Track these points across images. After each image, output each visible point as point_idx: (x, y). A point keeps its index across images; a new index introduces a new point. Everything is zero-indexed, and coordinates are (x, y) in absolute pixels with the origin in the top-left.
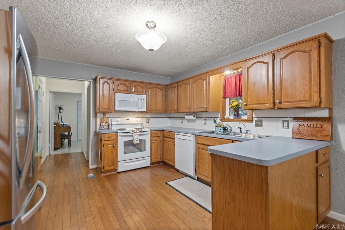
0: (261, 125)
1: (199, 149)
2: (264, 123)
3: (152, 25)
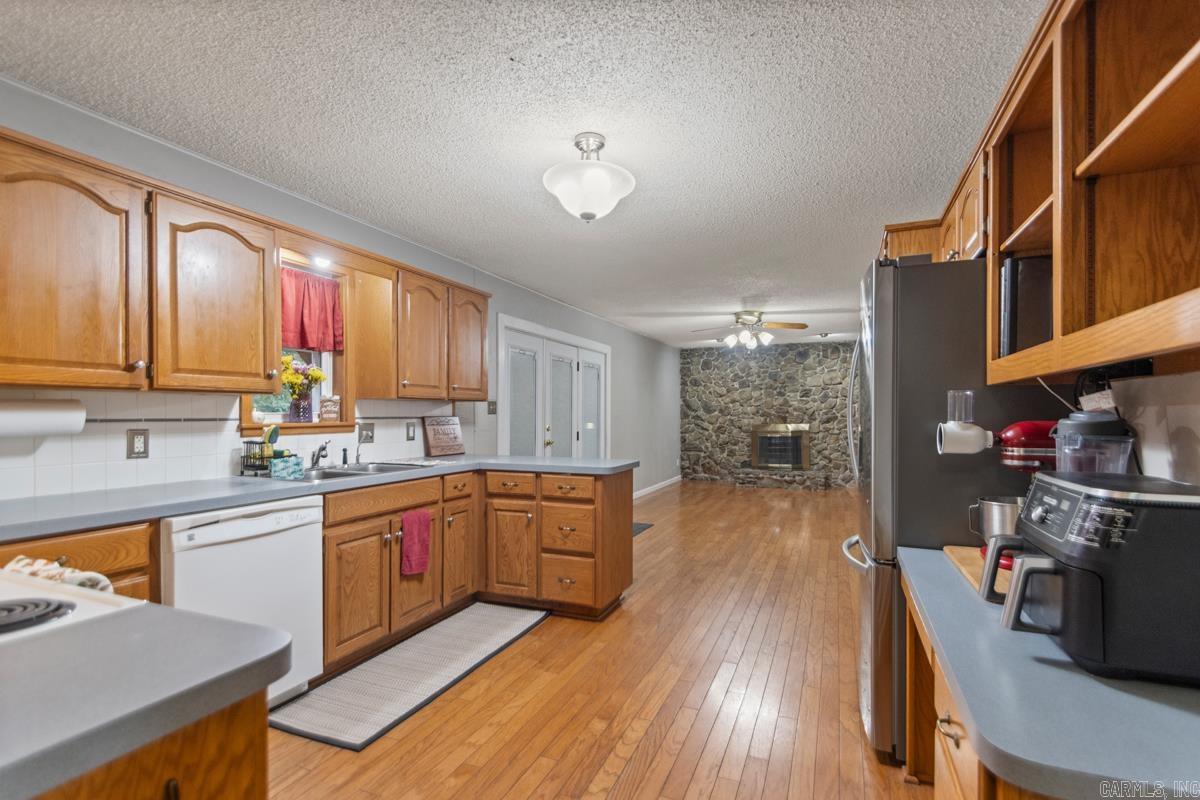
0: (370, 439)
1: (338, 545)
2: (378, 433)
3: (593, 143)
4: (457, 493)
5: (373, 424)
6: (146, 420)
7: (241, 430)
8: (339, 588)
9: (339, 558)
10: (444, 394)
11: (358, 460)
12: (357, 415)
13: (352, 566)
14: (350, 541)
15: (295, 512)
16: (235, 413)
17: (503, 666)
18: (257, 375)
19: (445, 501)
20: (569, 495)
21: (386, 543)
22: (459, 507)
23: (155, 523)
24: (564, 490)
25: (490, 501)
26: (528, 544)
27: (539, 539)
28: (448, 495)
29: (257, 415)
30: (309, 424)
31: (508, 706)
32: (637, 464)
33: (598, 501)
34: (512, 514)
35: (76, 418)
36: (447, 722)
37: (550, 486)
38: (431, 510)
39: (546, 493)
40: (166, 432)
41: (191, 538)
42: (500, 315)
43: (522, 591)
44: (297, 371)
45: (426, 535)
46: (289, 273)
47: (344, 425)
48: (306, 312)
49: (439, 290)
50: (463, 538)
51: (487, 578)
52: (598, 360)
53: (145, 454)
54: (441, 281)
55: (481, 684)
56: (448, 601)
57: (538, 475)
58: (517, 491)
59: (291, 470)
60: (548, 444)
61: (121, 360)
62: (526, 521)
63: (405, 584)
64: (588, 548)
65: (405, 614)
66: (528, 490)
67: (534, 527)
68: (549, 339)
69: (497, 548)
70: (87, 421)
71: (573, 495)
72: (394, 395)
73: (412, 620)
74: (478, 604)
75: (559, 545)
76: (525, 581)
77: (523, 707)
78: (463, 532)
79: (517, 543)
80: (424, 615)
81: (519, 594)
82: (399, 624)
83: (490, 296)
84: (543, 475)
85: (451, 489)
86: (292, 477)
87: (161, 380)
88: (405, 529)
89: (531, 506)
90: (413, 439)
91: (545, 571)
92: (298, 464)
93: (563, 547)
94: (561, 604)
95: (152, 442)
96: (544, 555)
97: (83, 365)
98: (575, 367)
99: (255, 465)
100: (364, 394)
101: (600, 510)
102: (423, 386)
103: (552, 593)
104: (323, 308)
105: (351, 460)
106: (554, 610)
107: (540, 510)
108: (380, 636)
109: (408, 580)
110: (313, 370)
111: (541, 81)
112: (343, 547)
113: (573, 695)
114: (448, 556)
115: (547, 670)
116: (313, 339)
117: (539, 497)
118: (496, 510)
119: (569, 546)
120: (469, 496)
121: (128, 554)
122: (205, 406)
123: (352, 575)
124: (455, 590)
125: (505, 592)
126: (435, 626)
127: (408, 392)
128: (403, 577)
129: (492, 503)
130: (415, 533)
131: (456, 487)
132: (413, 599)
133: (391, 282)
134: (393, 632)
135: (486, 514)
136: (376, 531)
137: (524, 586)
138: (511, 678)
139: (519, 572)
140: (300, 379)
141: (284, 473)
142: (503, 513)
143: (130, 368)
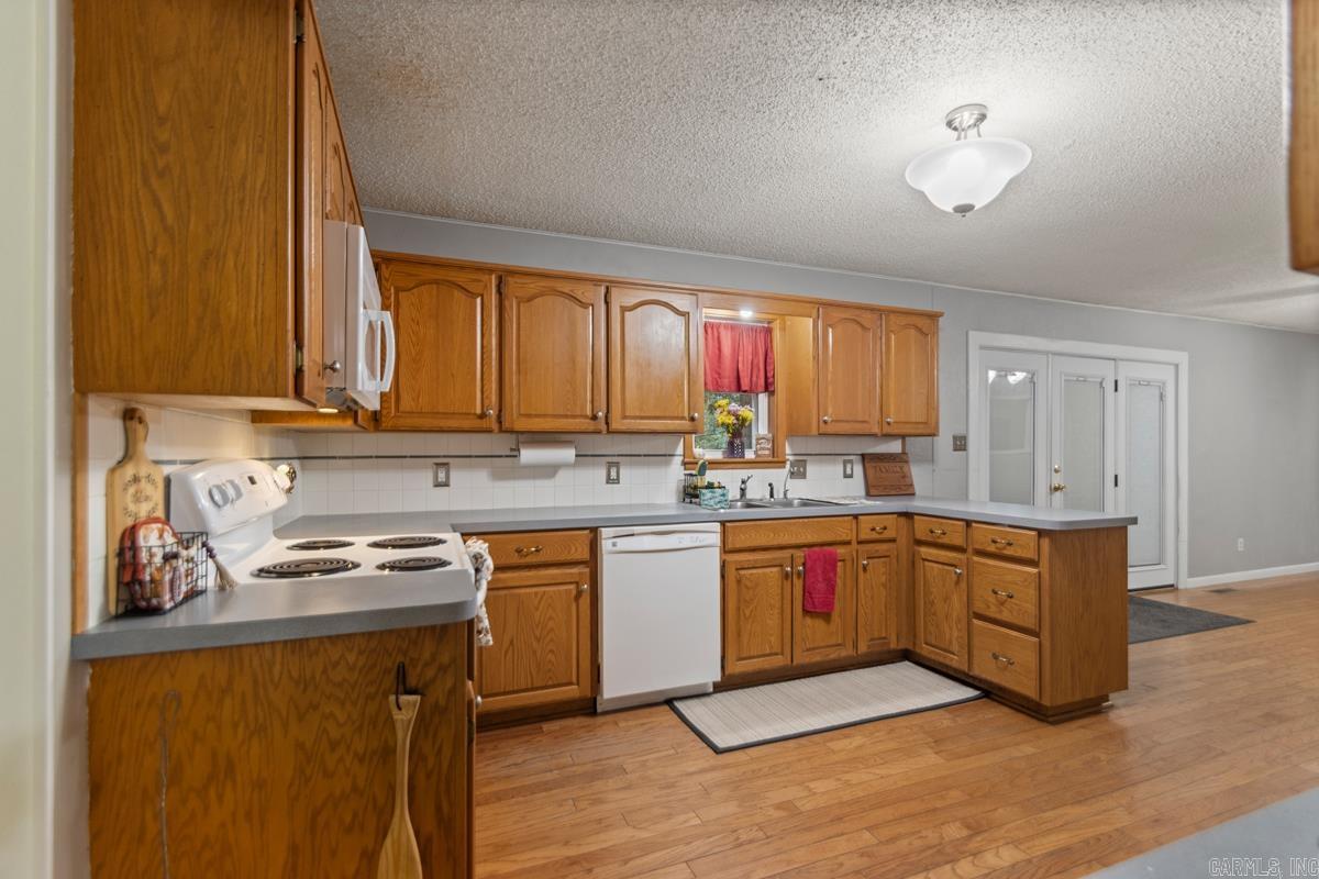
0: (803, 475)
1: (737, 569)
2: (811, 469)
3: (967, 118)
4: (874, 536)
5: (805, 461)
6: (619, 455)
7: (684, 464)
8: (738, 609)
9: (739, 582)
10: (876, 430)
11: (785, 495)
12: (788, 451)
13: (751, 592)
14: (749, 568)
15: (695, 535)
16: (680, 450)
17: (892, 730)
18: (683, 418)
19: (859, 543)
20: (1005, 552)
21: (786, 576)
22: (877, 551)
23: (594, 530)
24: (998, 545)
25: (917, 548)
26: (957, 604)
27: (969, 603)
28: (863, 536)
29: (698, 451)
30: (741, 460)
31: (869, 770)
32: (1134, 521)
33: (1044, 563)
34: (940, 566)
35: (569, 454)
36: (800, 760)
37: (981, 538)
38: (841, 550)
39: (977, 547)
40: (631, 464)
41: (614, 545)
42: (971, 333)
43: (952, 660)
44: (729, 412)
45: (832, 575)
46: (726, 326)
47: (775, 461)
48: (740, 358)
49: (866, 318)
50: (884, 585)
51: (915, 636)
52: (1167, 375)
53: (617, 481)
54: (872, 309)
55: (857, 739)
56: (863, 648)
57: (968, 523)
58: (945, 540)
59: (717, 500)
60: (1057, 489)
61: (589, 413)
62: (954, 577)
63: (809, 621)
64: (1031, 623)
65: (808, 650)
66: (958, 541)
67: (963, 585)
68: (1055, 354)
69: (925, 603)
70: (577, 456)
71: (1009, 552)
72: (815, 432)
73: (816, 658)
74: (907, 663)
75: (992, 612)
76: (955, 648)
77: (882, 777)
78: (883, 579)
79: (945, 602)
80: (832, 656)
81: (947, 662)
82: (802, 658)
83: (941, 315)
84: (974, 525)
85: (868, 531)
86: (719, 506)
87: (615, 425)
88: (808, 566)
89: (960, 560)
90: (851, 476)
91: (976, 641)
92: (723, 495)
93: (998, 616)
94: (1001, 689)
95: (622, 471)
96: (975, 621)
97: (566, 416)
98: (1110, 386)
99: (691, 494)
100: (794, 431)
101: (1046, 576)
102: (847, 421)
103: (985, 670)
104: (755, 353)
105: (779, 495)
106: (990, 693)
107: (969, 565)
108: (781, 664)
109: (812, 617)
110: (745, 412)
111: (864, 84)
112: (742, 572)
113: (947, 789)
114: (863, 602)
115: (936, 753)
116: (745, 385)
117: (970, 550)
118: (924, 560)
119: (1005, 616)
120: (893, 541)
121: (576, 549)
122: (657, 445)
123: (752, 600)
124: (872, 640)
125: (933, 657)
126: (848, 673)
127: (830, 429)
128: (806, 612)
129: (919, 552)
130: (819, 571)
131: (873, 529)
132: (816, 636)
133: (811, 320)
134: (795, 663)
135: (913, 563)
136: (777, 562)
137: (953, 654)
138: (892, 745)
139: (947, 636)
140: (731, 420)
141: (712, 502)
142: (930, 564)
143: (594, 418)
